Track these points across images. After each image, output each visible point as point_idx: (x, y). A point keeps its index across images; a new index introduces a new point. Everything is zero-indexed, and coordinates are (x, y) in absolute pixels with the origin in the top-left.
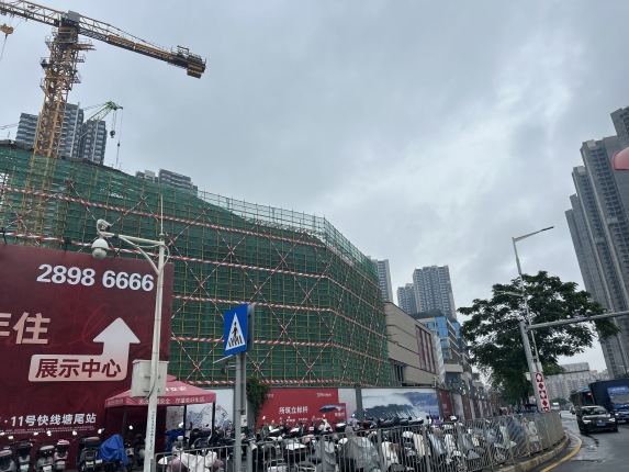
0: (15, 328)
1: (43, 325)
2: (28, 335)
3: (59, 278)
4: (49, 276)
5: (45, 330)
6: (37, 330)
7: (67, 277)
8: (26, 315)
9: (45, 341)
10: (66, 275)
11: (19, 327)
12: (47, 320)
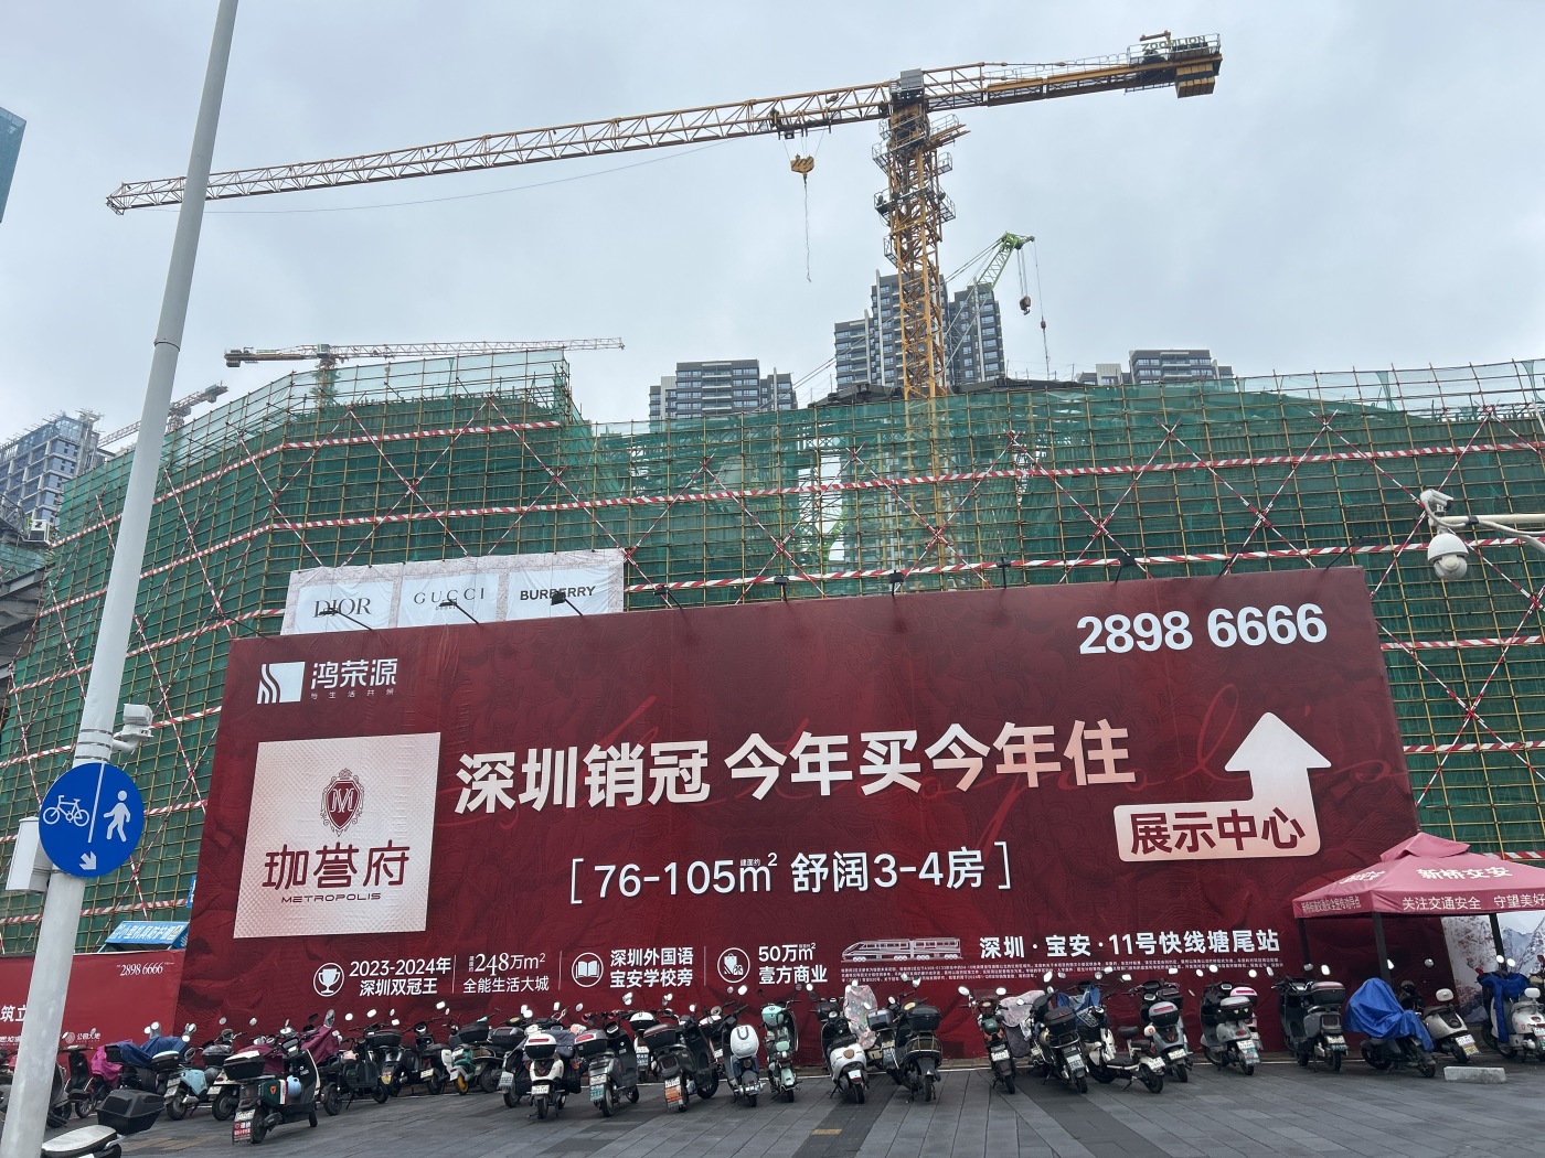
0: (1068, 753)
1: (1117, 743)
2: (1095, 767)
3: (1120, 641)
4: (1101, 641)
5: (1123, 754)
6: (1108, 755)
7: (1136, 638)
8: (1079, 725)
9: (1129, 777)
10: (1131, 632)
11: (1073, 750)
12: (1122, 733)
